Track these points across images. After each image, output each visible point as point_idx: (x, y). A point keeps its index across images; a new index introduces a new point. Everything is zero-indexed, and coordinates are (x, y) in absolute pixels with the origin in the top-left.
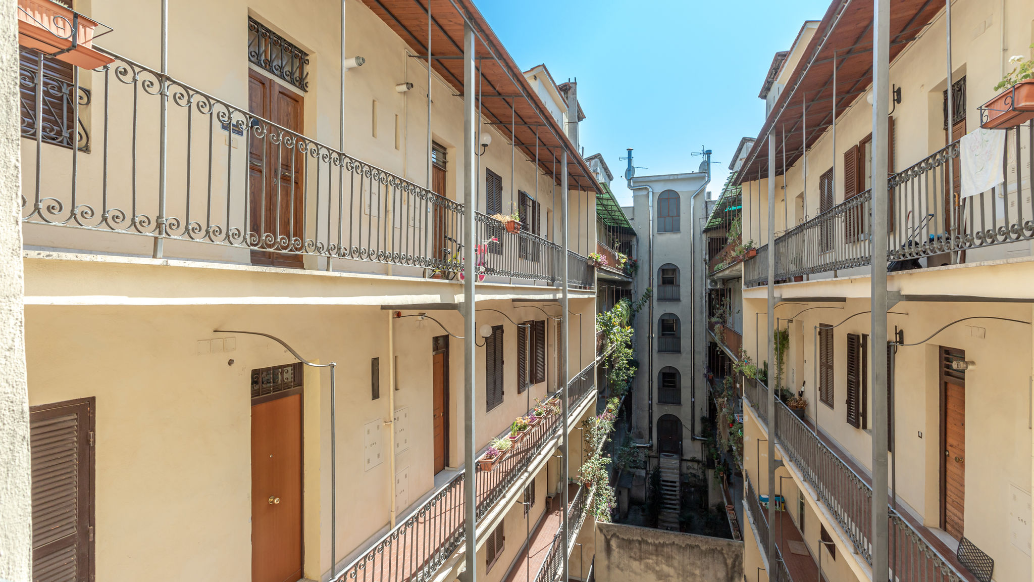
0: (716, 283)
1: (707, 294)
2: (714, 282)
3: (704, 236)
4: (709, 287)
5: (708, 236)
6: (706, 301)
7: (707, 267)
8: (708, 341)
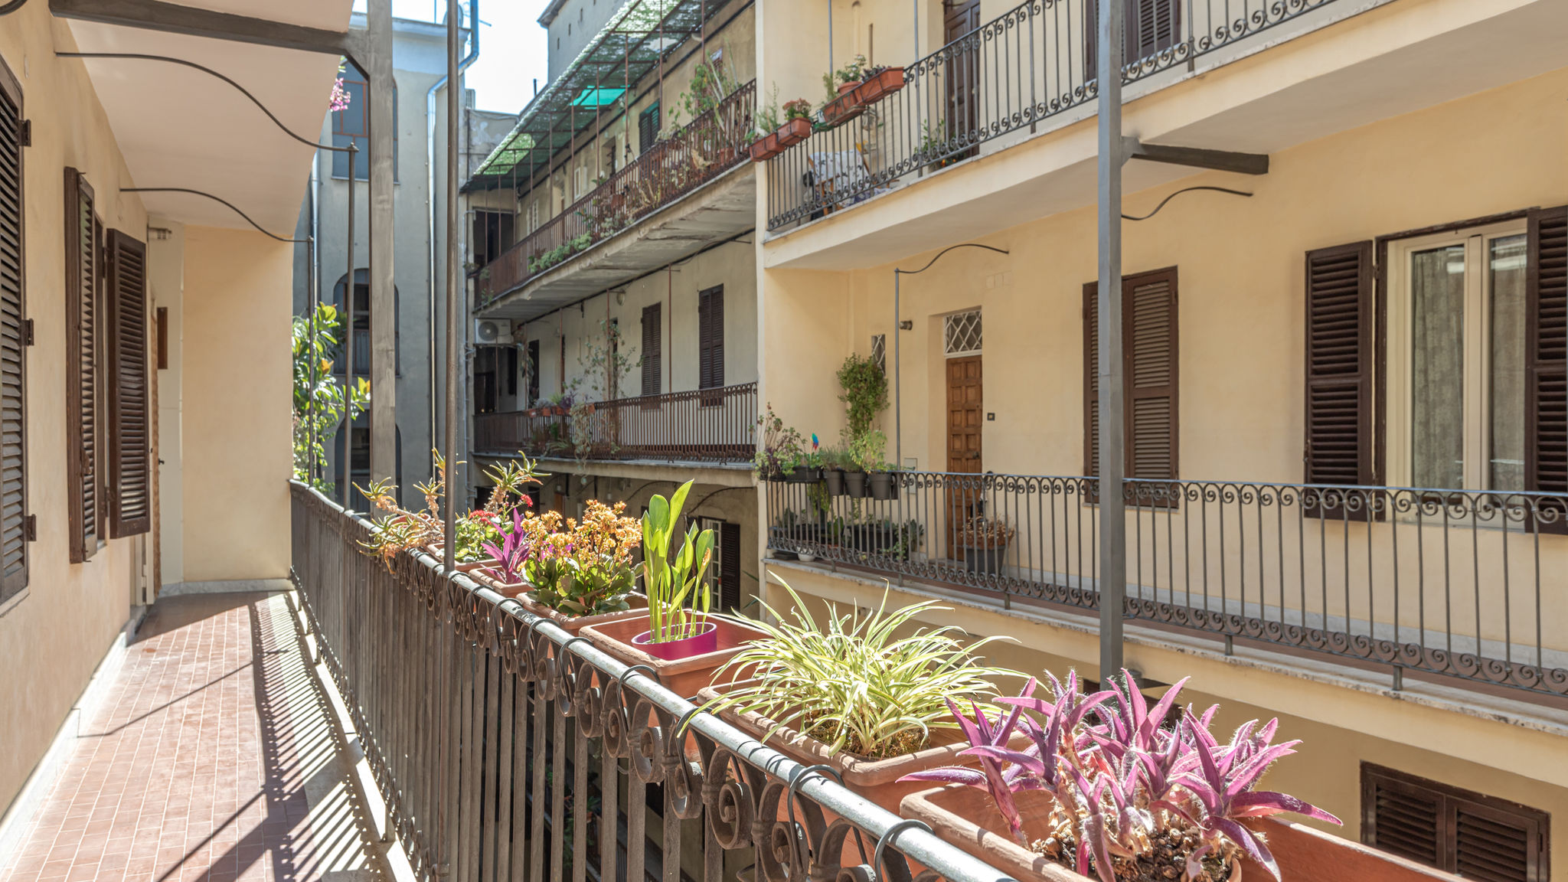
0: (495, 331)
1: (471, 360)
2: (490, 325)
3: (462, 205)
4: (479, 340)
5: (471, 204)
6: (467, 378)
7: (471, 287)
8: (474, 484)
